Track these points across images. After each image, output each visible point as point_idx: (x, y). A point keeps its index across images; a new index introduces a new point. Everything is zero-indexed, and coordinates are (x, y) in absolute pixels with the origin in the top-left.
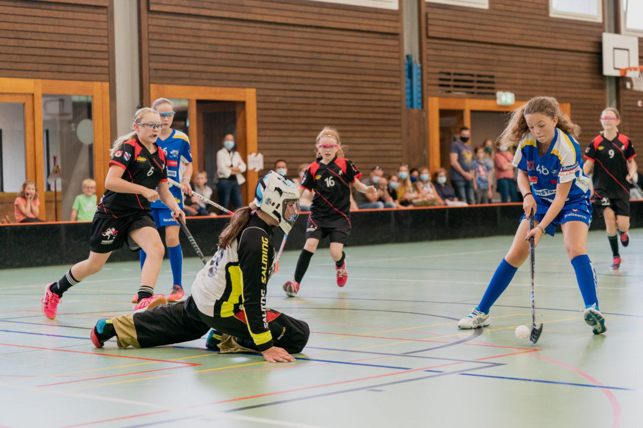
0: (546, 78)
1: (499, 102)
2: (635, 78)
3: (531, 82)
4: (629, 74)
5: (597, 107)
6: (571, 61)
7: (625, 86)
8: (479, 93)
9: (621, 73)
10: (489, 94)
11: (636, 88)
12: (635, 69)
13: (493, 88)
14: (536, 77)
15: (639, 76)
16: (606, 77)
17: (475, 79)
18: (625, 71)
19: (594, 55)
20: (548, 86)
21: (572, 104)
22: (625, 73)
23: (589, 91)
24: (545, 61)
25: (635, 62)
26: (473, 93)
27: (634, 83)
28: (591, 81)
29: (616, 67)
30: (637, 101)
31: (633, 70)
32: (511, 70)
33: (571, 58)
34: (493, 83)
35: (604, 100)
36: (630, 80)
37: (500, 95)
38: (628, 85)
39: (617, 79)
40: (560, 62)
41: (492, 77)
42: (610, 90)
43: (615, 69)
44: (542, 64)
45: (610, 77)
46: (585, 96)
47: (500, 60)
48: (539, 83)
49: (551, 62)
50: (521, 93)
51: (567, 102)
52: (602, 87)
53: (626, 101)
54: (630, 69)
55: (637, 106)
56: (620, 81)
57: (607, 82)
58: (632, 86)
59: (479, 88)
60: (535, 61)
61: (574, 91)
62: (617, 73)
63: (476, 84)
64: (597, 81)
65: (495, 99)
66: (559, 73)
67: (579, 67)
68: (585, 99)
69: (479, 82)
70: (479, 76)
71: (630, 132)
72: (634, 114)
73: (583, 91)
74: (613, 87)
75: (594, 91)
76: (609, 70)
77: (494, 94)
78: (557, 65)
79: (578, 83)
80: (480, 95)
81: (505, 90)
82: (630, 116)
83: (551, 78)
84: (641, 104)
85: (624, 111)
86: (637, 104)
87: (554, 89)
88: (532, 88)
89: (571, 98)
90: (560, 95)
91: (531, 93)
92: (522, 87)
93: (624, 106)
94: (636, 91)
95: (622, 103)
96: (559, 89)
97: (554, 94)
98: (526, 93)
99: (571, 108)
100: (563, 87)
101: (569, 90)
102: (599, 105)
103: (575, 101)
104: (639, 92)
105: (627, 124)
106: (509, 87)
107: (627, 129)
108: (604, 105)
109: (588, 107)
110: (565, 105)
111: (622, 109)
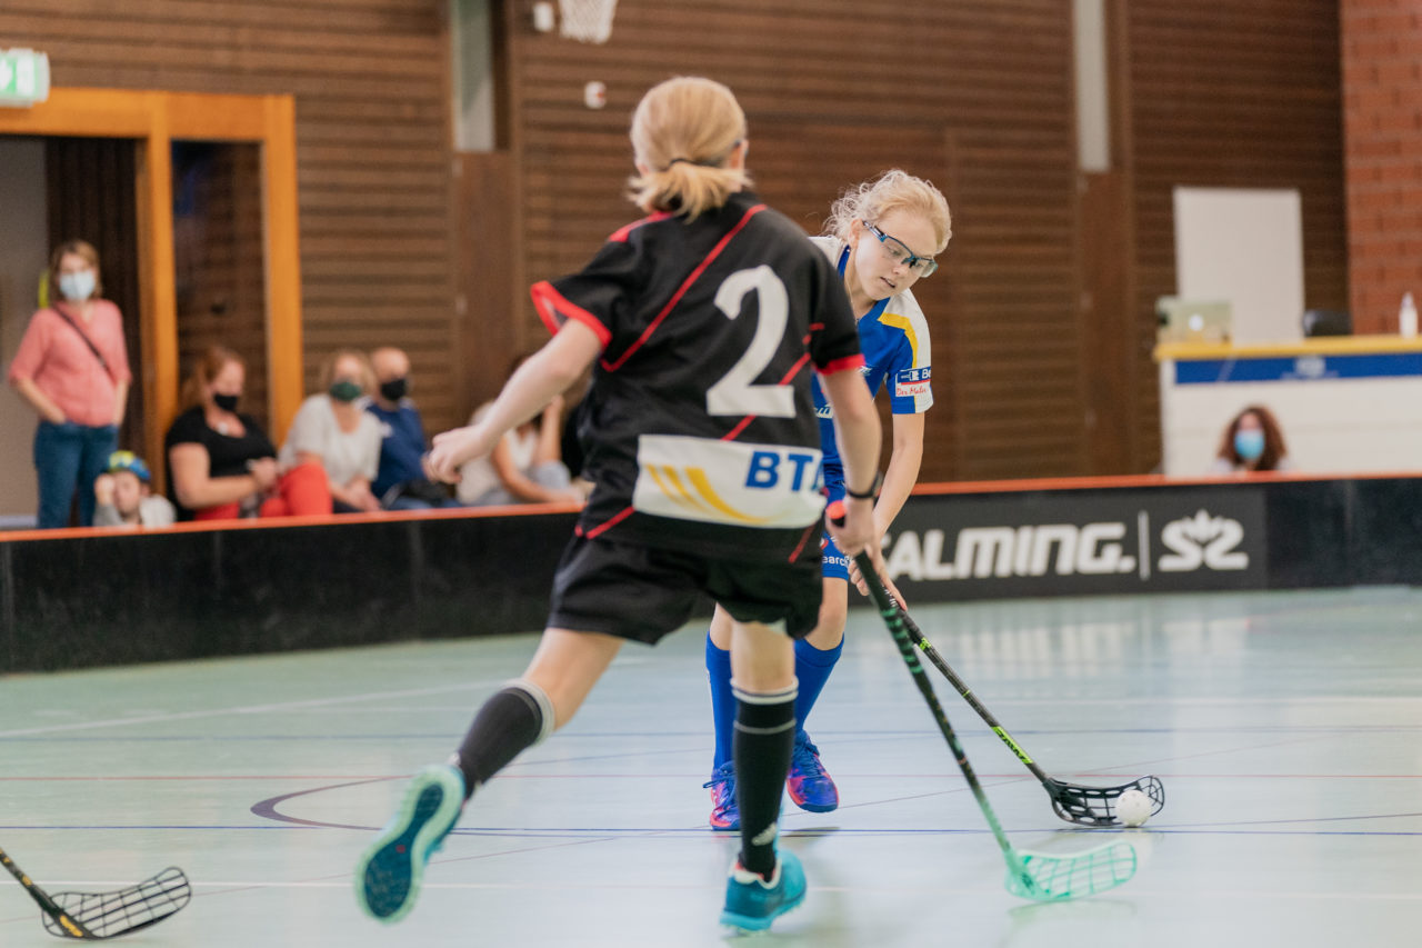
3: (123, 6)
5: (408, 111)
7: (529, 18)
11: (574, 28)
20: (196, 22)
21: (300, 99)
23: (377, 43)
27: (567, 5)
30: (580, 85)
35: (440, 81)
38: (543, 16)
46: (354, 64)
48: (156, 7)
50: (77, 51)
51: (279, 92)
52: (431, 25)
53: (536, 82)
55: (581, 106)
56: (508, 1)
57: (455, 4)
58: (558, 19)
61: (308, 41)
68: (360, 76)
71: (556, 216)
72: (571, 139)
73: (348, 42)
74: (480, 23)
75: (397, 44)
81: (6, 40)
82: (554, 150)
84: (600, 95)
85: (528, 125)
86: (583, 95)
87: (221, 35)
88: (129, 30)
89: (297, 73)
90: (250, 60)
91: (120, 52)
92: (78, 28)
93: (528, 104)
94: (573, 42)
95: (518, 94)
96: (244, 36)
97: (222, 57)
98: (100, 52)
99: (300, 118)
100: (263, 26)
101: (288, 39)
102: (419, 103)
103: (311, 87)
104: (588, 44)
105: (539, 180)
106: (23, 25)
107: (540, 202)
108: (441, 103)
109: (372, 111)
110: (270, 102)
111: (516, 120)
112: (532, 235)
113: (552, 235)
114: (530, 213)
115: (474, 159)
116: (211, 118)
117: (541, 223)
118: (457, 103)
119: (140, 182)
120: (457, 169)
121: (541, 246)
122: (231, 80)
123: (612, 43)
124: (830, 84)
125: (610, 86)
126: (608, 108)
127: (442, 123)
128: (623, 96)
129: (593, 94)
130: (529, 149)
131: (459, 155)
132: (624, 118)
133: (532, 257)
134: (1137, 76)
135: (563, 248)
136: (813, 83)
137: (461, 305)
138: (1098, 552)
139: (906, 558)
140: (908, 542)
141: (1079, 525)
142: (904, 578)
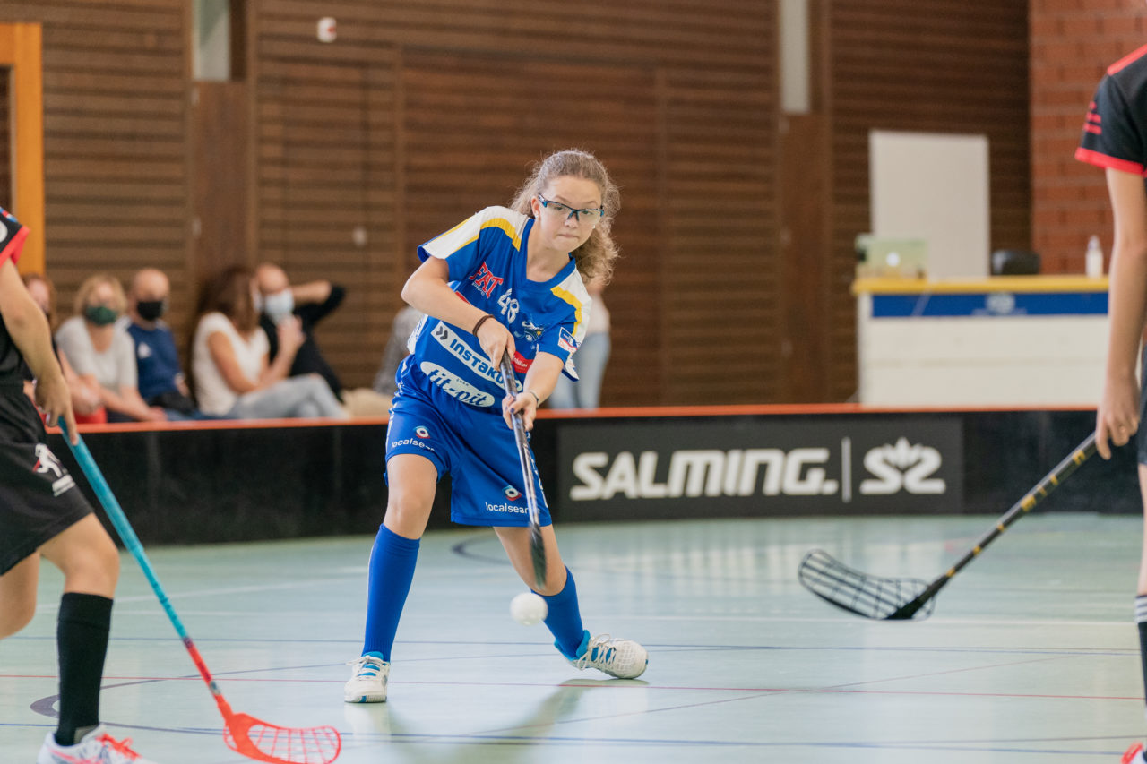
5: (150, 41)
21: (48, 28)
30: (314, 19)
51: (28, 20)
53: (269, 16)
55: (314, 40)
68: (106, 7)
71: (288, 144)
72: (303, 71)
82: (286, 81)
84: (331, 30)
85: (263, 57)
86: (315, 30)
93: (262, 37)
95: (254, 27)
99: (47, 46)
102: (159, 33)
105: (272, 110)
107: (273, 130)
108: (180, 33)
109: (115, 40)
110: (19, 29)
111: (251, 51)
112: (263, 161)
113: (284, 163)
114: (262, 140)
115: (211, 87)
117: (273, 151)
118: (196, 36)
120: (195, 97)
121: (274, 172)
124: (550, 26)
125: (341, 22)
126: (338, 42)
127: (182, 53)
128: (353, 32)
129: (325, 29)
130: (264, 80)
131: (197, 84)
132: (353, 53)
133: (264, 183)
134: (837, 23)
135: (293, 175)
136: (533, 24)
137: (196, 227)
138: (803, 475)
139: (622, 477)
140: (624, 462)
141: (786, 449)
142: (620, 495)
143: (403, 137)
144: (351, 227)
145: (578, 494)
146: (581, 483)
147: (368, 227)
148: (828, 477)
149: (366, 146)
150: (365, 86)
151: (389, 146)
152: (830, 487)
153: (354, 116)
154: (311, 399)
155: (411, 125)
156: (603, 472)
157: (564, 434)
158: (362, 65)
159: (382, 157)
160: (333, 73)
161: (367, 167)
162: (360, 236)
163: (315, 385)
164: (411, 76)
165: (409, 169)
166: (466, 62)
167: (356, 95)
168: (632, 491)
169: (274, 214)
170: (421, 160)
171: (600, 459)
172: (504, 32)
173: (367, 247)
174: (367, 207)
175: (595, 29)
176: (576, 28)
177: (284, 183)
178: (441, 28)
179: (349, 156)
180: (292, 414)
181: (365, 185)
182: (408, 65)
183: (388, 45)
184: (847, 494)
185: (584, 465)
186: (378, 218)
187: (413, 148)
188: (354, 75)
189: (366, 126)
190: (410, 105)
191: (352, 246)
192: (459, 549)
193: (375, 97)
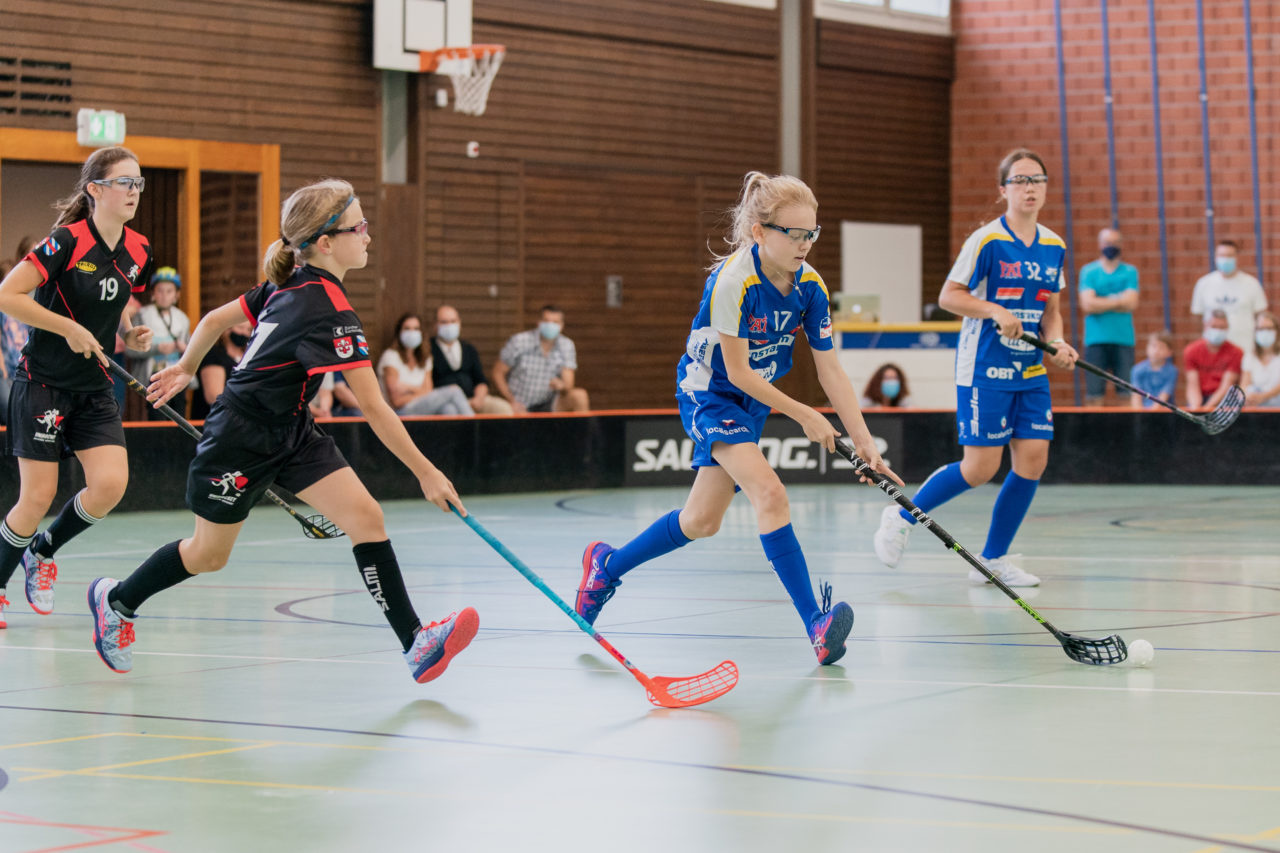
0: (215, 72)
1: (81, 138)
2: (462, 76)
3: (174, 84)
4: (445, 67)
5: (353, 156)
6: (286, 26)
7: (433, 98)
8: (26, 112)
9: (422, 62)
10: (54, 113)
11: (461, 105)
12: (462, 53)
13: (68, 99)
14: (188, 69)
15: (473, 74)
16: (380, 71)
17: (18, 71)
18: (433, 57)
19: (348, 13)
20: (221, 95)
21: (284, 147)
22: (435, 64)
23: (334, 112)
24: (212, 26)
25: (461, 33)
26: (11, 111)
27: (458, 91)
28: (338, 83)
29: (410, 45)
30: (465, 142)
31: (456, 56)
32: (120, 47)
33: (287, 18)
34: (69, 83)
35: (373, 137)
36: (446, 82)
37: (86, 118)
38: (442, 98)
39: (412, 79)
40: (254, 30)
41: (66, 66)
42: (391, 109)
43: (407, 51)
44: (203, 32)
45: (393, 74)
46: (319, 125)
47: (88, 21)
48: (196, 85)
49: (232, 28)
50: (144, 112)
51: (271, 143)
52: (370, 101)
53: (434, 140)
54: (448, 53)
55: (465, 156)
56: (419, 86)
57: (385, 87)
58: (451, 99)
59: (27, 96)
60: (186, 23)
61: (289, 109)
62: (412, 64)
63: (19, 87)
64: (355, 85)
65: (74, 129)
66: (251, 60)
67: (309, 43)
68: (324, 133)
69: (26, 79)
70: (28, 63)
71: (446, 227)
72: (457, 178)
73: (319, 111)
74: (401, 101)
75: (348, 113)
76: (388, 55)
77: (68, 114)
78: (247, 36)
79: (305, 88)
80: (33, 117)
81: (99, 104)
82: (446, 184)
83: (228, 73)
84: (475, 150)
85: (429, 168)
86: (466, 149)
87: (236, 104)
88: (176, 99)
89: (284, 130)
90: (253, 121)
91: (171, 114)
92: (145, 97)
93: (430, 154)
94: (462, 114)
95: (424, 146)
96: (250, 105)
97: (235, 119)
98: (158, 113)
99: (283, 159)
100: (263, 99)
101: (277, 108)
102: (360, 151)
103: (294, 139)
104: (472, 116)
105: (435, 204)
106: (111, 95)
107: (436, 218)
108: (374, 152)
109: (330, 156)
110: (265, 148)
111: (422, 164)
112: (428, 239)
113: (442, 240)
114: (428, 225)
115: (394, 188)
116: (229, 158)
117: (435, 232)
118: (384, 153)
119: (180, 197)
120: (383, 194)
121: (436, 247)
122: (242, 133)
123: (484, 116)
124: (624, 147)
125: (481, 143)
126: (481, 158)
127: (374, 165)
128: (491, 151)
129: (472, 149)
130: (429, 183)
131: (384, 186)
132: (491, 165)
133: (429, 253)
134: (820, 148)
135: (449, 248)
136: (613, 146)
137: (383, 284)
138: (793, 456)
139: (669, 456)
140: (671, 445)
141: (782, 438)
142: (667, 469)
143: (524, 223)
144: (488, 284)
145: (638, 467)
146: (641, 460)
147: (499, 284)
148: (810, 457)
149: (498, 229)
150: (499, 188)
151: (514, 229)
152: (812, 464)
153: (491, 208)
154: (451, 401)
155: (530, 215)
156: (656, 452)
157: (630, 426)
158: (496, 173)
159: (510, 237)
160: (477, 179)
161: (499, 243)
162: (493, 290)
163: (455, 391)
164: (530, 181)
165: (527, 245)
166: (568, 172)
167: (492, 195)
168: (676, 466)
169: (436, 275)
170: (535, 239)
171: (654, 444)
172: (593, 152)
173: (498, 298)
174: (499, 270)
175: (655, 150)
176: (644, 149)
177: (442, 254)
178: (551, 149)
179: (488, 236)
180: (439, 412)
181: (498, 256)
182: (528, 174)
183: (515, 160)
184: (823, 469)
185: (643, 447)
186: (508, 278)
187: (528, 230)
188: (491, 180)
189: (498, 215)
190: (529, 201)
191: (488, 297)
192: (560, 504)
193: (505, 195)
